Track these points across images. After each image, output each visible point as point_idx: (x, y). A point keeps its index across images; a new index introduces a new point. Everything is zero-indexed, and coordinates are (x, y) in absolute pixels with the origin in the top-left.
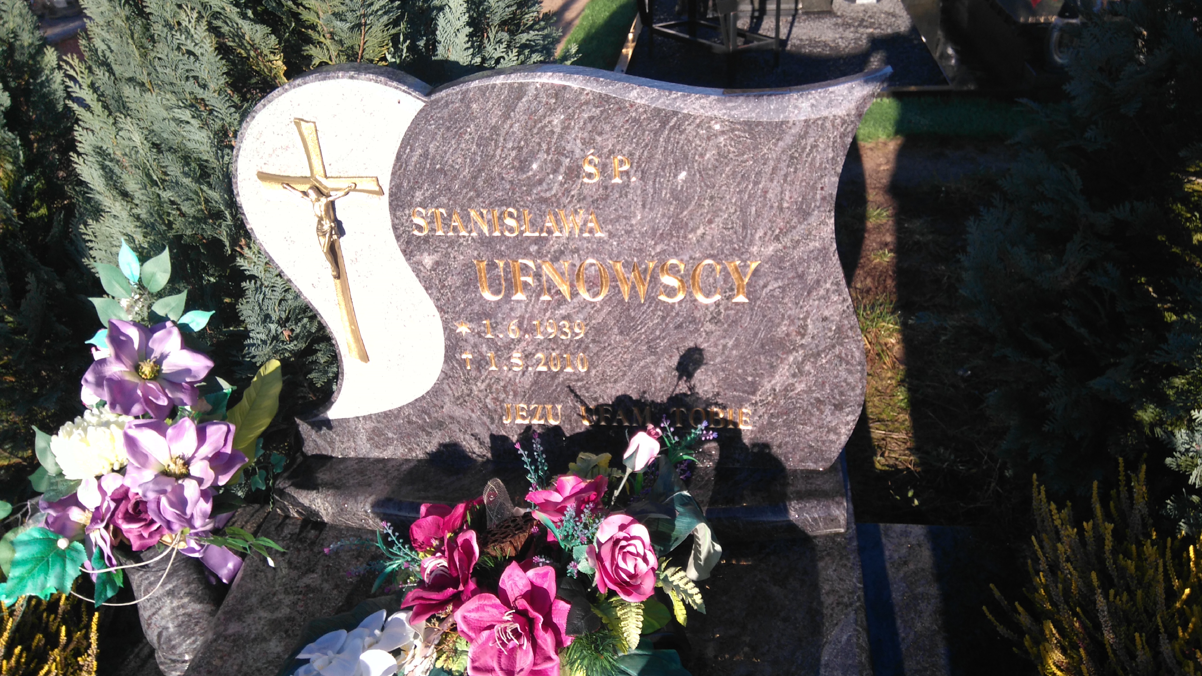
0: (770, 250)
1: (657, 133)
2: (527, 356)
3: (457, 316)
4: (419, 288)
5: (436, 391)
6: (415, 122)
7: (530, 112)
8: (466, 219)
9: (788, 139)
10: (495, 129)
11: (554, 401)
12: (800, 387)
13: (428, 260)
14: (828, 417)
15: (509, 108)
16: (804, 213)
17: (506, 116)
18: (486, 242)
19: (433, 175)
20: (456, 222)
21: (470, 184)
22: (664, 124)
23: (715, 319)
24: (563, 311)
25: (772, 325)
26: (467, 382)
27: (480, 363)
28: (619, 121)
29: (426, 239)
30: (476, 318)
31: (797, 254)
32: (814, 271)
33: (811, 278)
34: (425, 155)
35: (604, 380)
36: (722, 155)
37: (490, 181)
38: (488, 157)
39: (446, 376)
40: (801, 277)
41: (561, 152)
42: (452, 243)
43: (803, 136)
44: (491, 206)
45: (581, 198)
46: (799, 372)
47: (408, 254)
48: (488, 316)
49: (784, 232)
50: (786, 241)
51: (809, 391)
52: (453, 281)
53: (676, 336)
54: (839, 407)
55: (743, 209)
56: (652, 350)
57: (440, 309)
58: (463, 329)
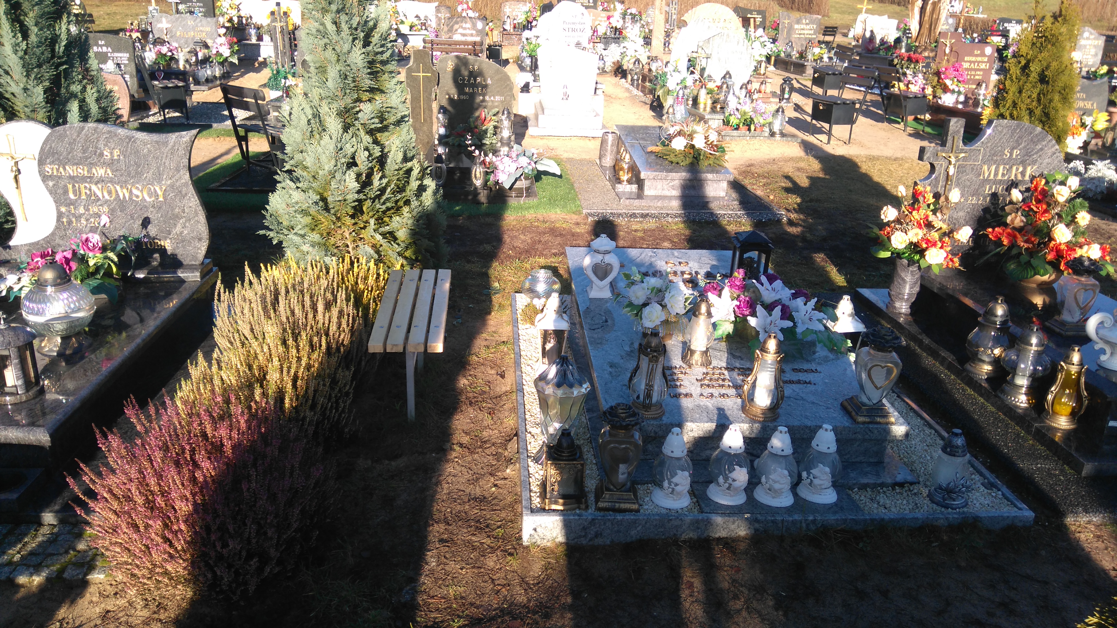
0: (169, 182)
1: (128, 143)
2: (87, 220)
3: (61, 204)
4: (48, 194)
5: (53, 234)
6: (48, 137)
7: (86, 135)
8: (65, 169)
9: (170, 147)
10: (74, 140)
12: (186, 232)
13: (51, 184)
14: (198, 244)
15: (80, 133)
16: (179, 170)
17: (78, 136)
18: (71, 178)
19: (53, 154)
20: (61, 169)
21: (66, 157)
22: (130, 140)
23: (153, 207)
24: (99, 203)
25: (173, 209)
27: (70, 222)
29: (50, 176)
30: (68, 205)
31: (178, 184)
32: (185, 190)
33: (184, 193)
34: (51, 147)
36: (149, 151)
37: (73, 157)
38: (72, 149)
39: (57, 228)
40: (180, 192)
41: (96, 148)
42: (60, 177)
43: (174, 146)
44: (74, 165)
45: (104, 163)
46: (185, 227)
47: (44, 181)
48: (72, 204)
49: (173, 177)
50: (173, 179)
51: (189, 234)
52: (60, 191)
53: (140, 213)
55: (158, 168)
56: (132, 218)
57: (55, 201)
58: (63, 209)
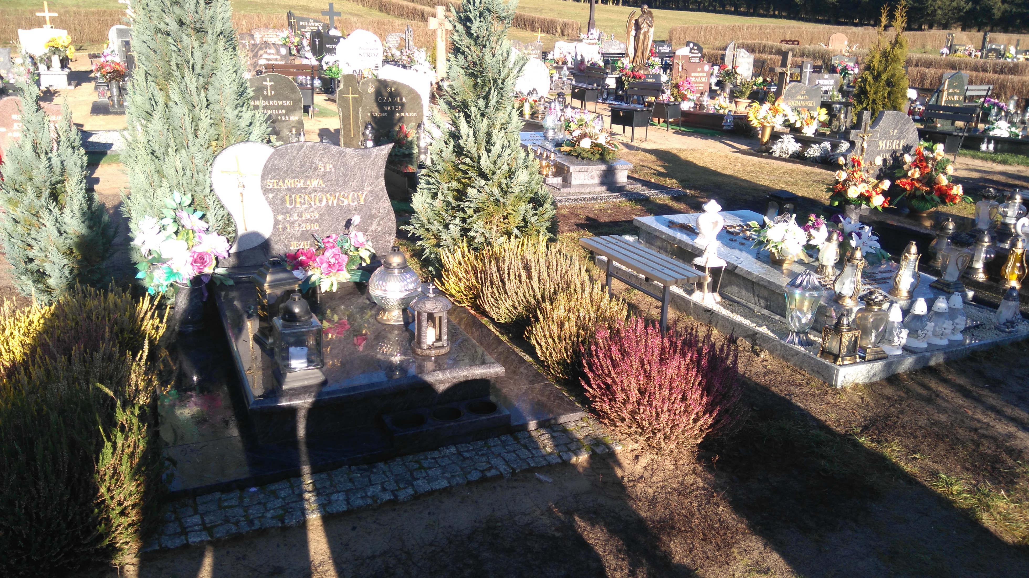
0: (369, 189)
1: (339, 157)
2: (300, 225)
3: (278, 213)
4: (267, 204)
5: (269, 240)
6: (271, 156)
7: (305, 152)
8: (284, 182)
9: (372, 159)
10: (294, 157)
11: (307, 240)
12: (379, 229)
13: (271, 196)
14: (388, 238)
15: (299, 151)
16: (377, 178)
17: (298, 153)
18: (289, 190)
19: (275, 170)
20: (281, 183)
21: (286, 172)
22: (341, 155)
23: (355, 210)
25: (371, 210)
26: (279, 235)
27: (284, 229)
28: (329, 154)
29: (271, 189)
30: (284, 214)
31: (376, 189)
32: (381, 194)
33: (380, 196)
34: (273, 164)
35: (323, 232)
36: (356, 163)
37: (292, 172)
38: (292, 165)
39: (273, 234)
40: (378, 196)
41: (312, 163)
45: (318, 176)
46: (379, 224)
47: (265, 194)
48: (287, 212)
49: (372, 184)
50: (373, 186)
51: (382, 230)
52: (278, 202)
53: (344, 215)
54: (390, 234)
55: (362, 177)
56: (338, 220)
57: (273, 211)
58: (280, 217)
